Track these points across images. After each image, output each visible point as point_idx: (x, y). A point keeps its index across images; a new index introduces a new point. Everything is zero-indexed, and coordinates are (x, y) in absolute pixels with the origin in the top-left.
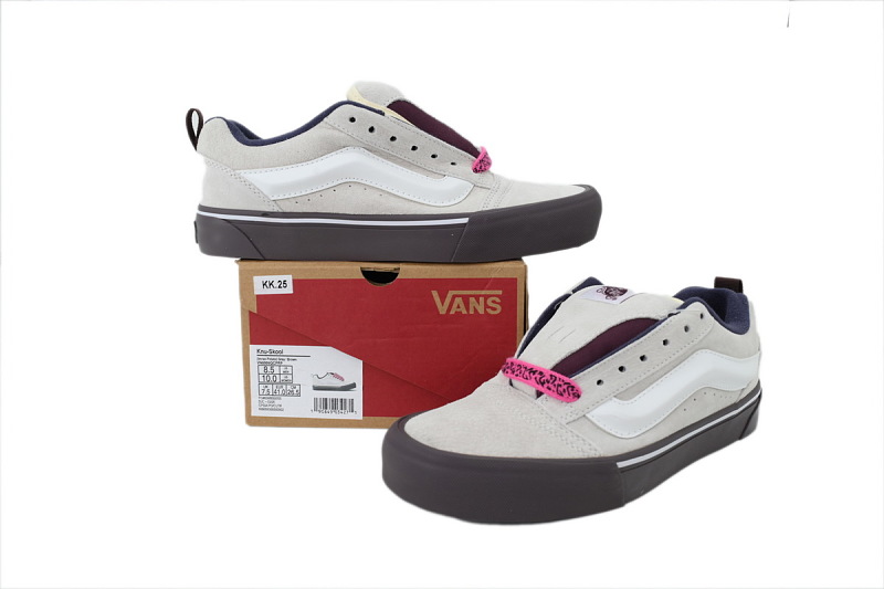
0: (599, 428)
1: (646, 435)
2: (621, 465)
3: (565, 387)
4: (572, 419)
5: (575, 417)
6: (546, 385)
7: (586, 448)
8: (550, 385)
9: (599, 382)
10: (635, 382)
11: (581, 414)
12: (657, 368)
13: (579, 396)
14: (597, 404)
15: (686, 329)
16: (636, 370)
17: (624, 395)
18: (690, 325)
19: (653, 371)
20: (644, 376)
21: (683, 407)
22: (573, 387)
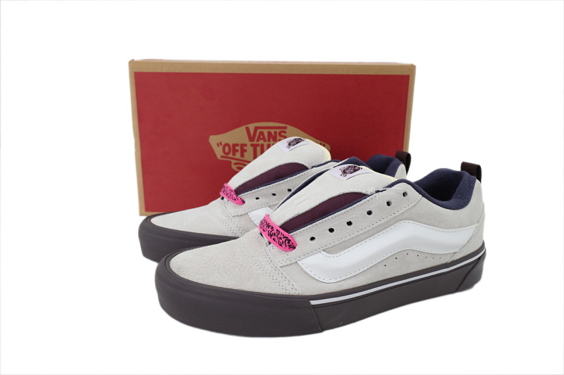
0: (306, 273)
1: (346, 281)
2: (313, 303)
3: (284, 240)
4: (286, 264)
5: (288, 262)
6: (273, 237)
7: (289, 288)
8: (276, 238)
9: (312, 239)
10: (341, 241)
11: (294, 261)
12: (361, 232)
13: (295, 248)
14: (307, 255)
15: (389, 204)
16: (343, 232)
17: (330, 250)
18: (392, 201)
19: (356, 234)
20: (348, 237)
21: (384, 263)
22: (289, 240)
